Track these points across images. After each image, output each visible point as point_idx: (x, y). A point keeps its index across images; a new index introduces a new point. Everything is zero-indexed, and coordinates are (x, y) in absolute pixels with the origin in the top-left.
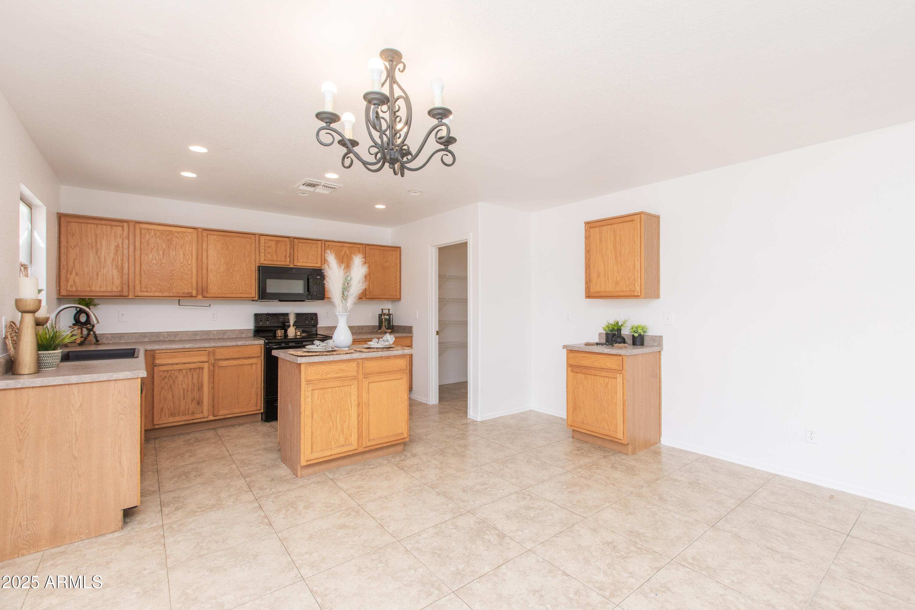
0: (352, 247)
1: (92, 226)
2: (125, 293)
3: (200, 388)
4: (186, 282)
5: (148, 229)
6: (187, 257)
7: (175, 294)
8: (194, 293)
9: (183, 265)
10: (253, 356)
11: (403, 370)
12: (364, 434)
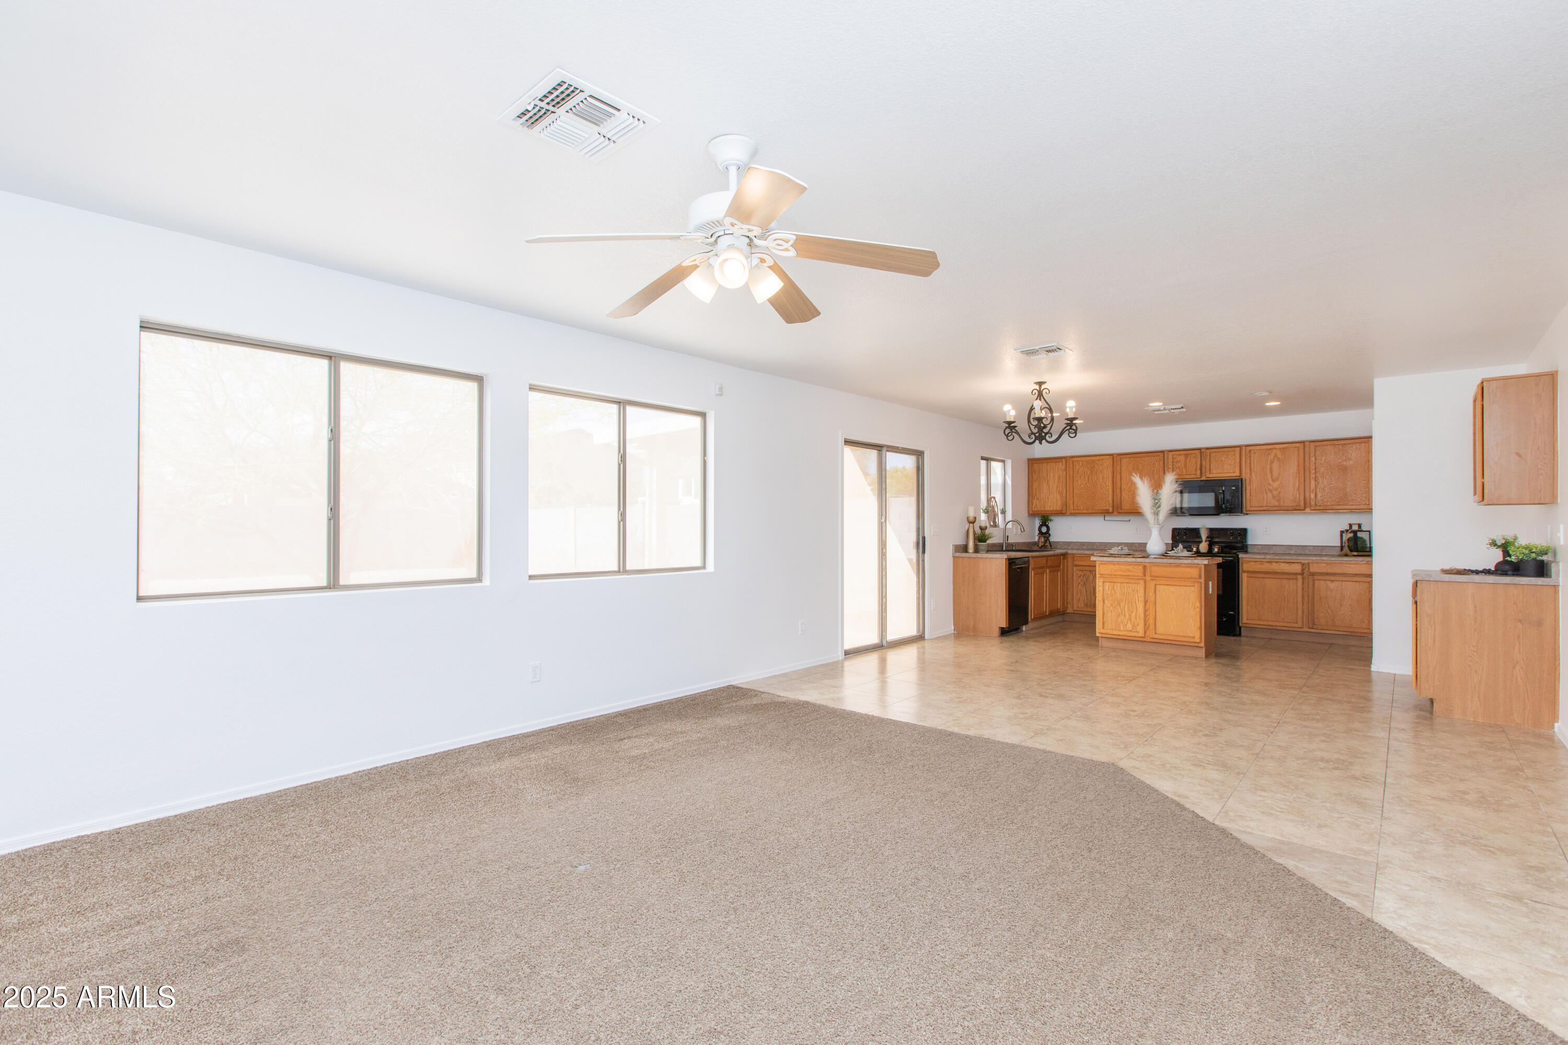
0: (1287, 448)
1: (1048, 465)
2: (1064, 512)
4: (1106, 501)
5: (1078, 461)
6: (1105, 480)
7: (1097, 511)
8: (1111, 510)
9: (1102, 488)
11: (1195, 578)
12: (1152, 627)
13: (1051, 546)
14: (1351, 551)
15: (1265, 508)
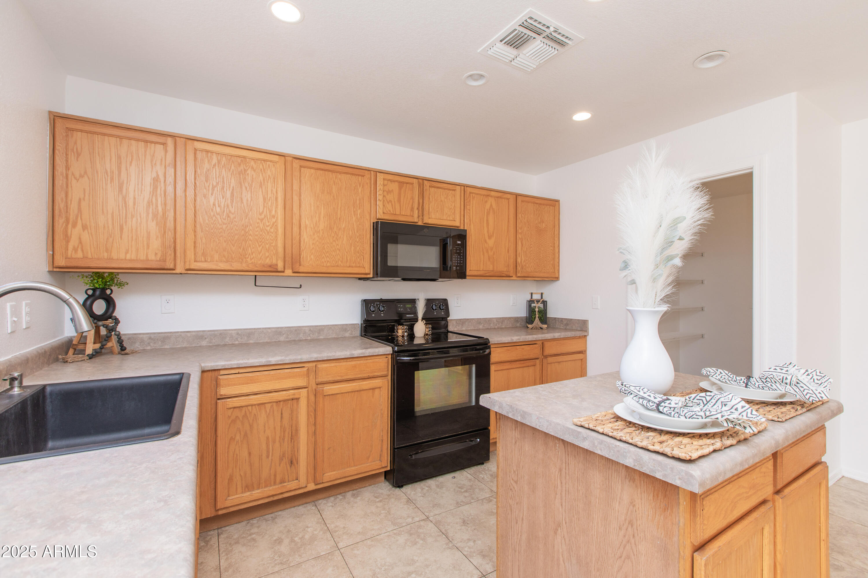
0: (500, 197)
1: (113, 140)
2: (170, 264)
3: (294, 436)
4: (267, 246)
5: (207, 151)
6: (270, 204)
7: (251, 268)
8: (280, 267)
9: (263, 216)
10: (376, 374)
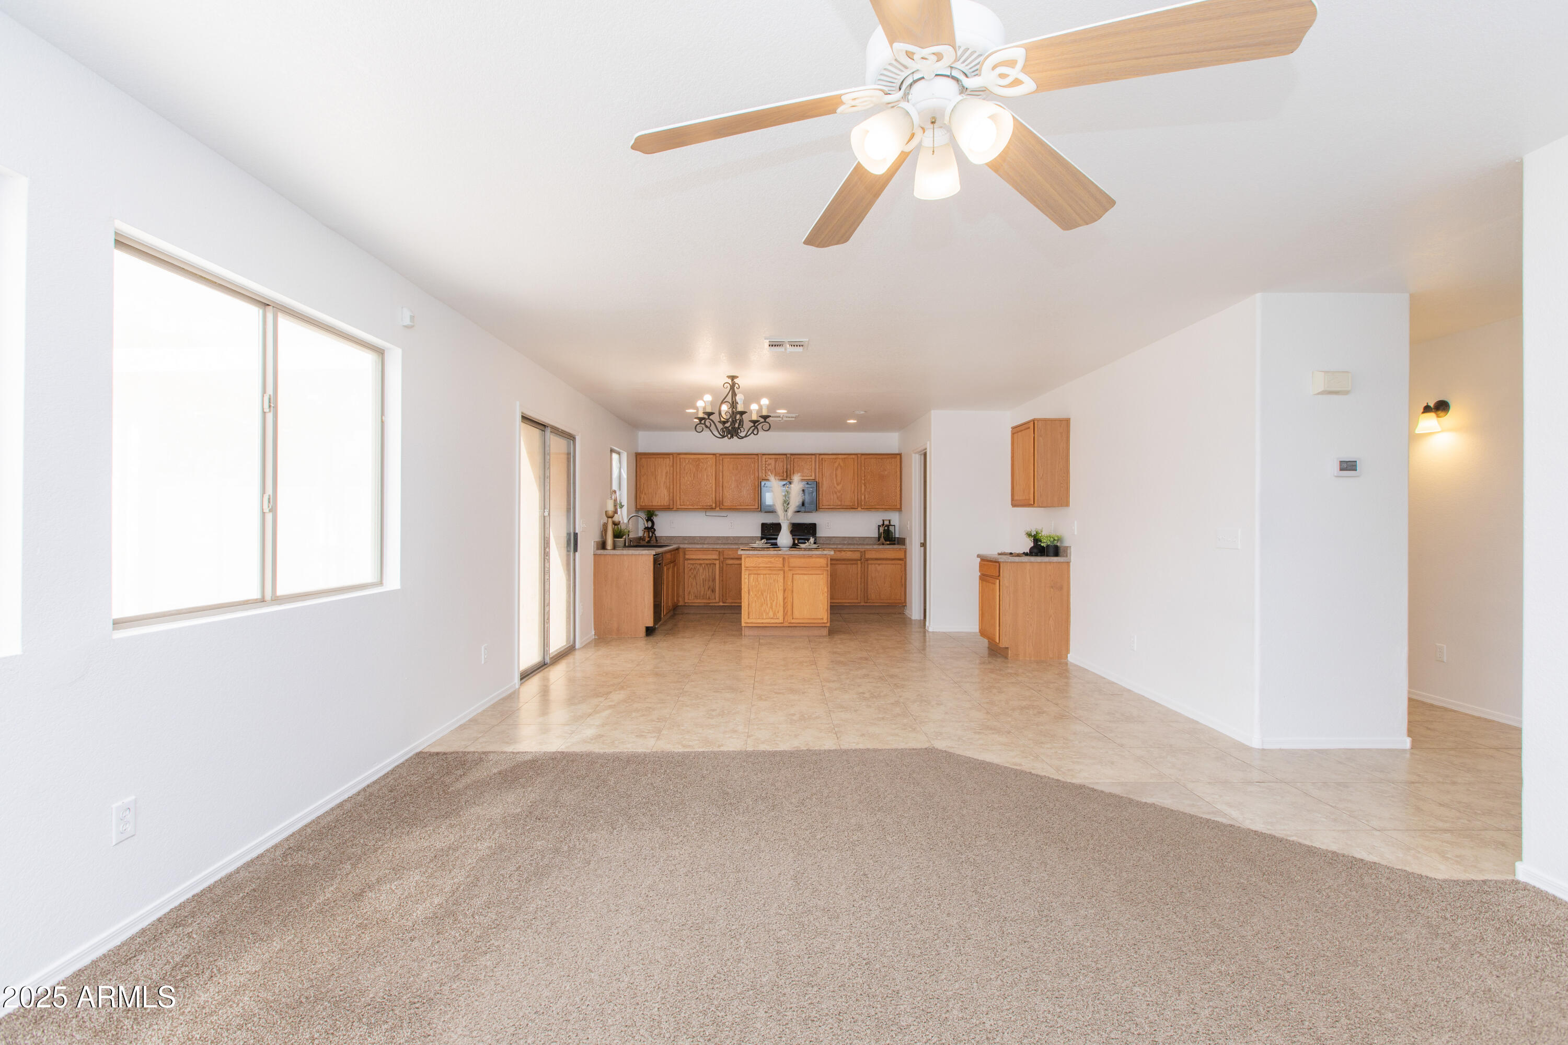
0: (847, 458)
1: (654, 460)
2: (670, 507)
4: (708, 497)
5: (685, 458)
6: (709, 478)
7: (702, 507)
8: (714, 506)
9: (706, 485)
11: (824, 567)
12: (789, 613)
13: (657, 541)
14: (886, 541)
15: (831, 507)
